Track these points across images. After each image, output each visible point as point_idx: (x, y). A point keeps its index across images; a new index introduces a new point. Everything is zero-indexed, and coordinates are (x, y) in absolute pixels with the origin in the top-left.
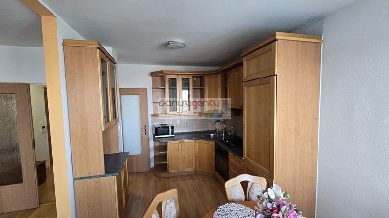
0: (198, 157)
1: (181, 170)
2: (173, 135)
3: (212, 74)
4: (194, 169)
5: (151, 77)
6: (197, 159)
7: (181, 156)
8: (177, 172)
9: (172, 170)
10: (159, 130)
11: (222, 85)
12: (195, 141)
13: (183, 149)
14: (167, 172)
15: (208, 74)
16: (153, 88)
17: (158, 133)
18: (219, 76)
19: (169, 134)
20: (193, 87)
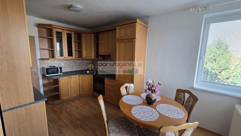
0: (81, 86)
1: (70, 96)
2: (62, 74)
3: (88, 33)
4: (79, 94)
5: (37, 28)
6: (81, 87)
7: (69, 87)
8: (67, 98)
9: (63, 98)
10: (49, 71)
11: (94, 41)
12: (79, 76)
13: (71, 82)
14: (60, 99)
15: (85, 33)
16: (39, 37)
17: (49, 73)
18: (93, 35)
19: (58, 73)
20: (75, 40)
